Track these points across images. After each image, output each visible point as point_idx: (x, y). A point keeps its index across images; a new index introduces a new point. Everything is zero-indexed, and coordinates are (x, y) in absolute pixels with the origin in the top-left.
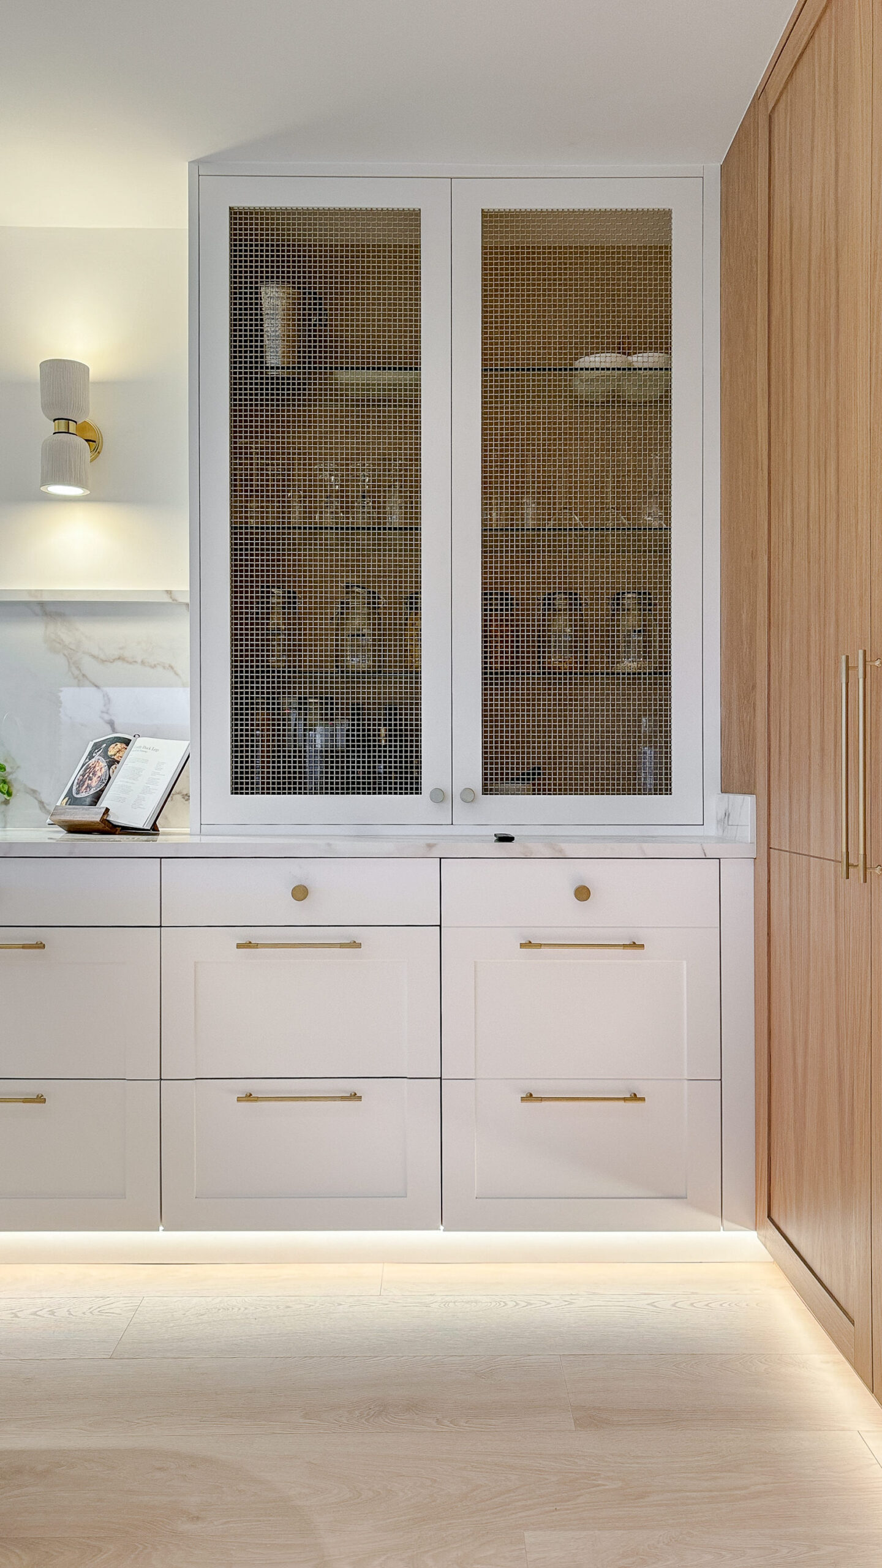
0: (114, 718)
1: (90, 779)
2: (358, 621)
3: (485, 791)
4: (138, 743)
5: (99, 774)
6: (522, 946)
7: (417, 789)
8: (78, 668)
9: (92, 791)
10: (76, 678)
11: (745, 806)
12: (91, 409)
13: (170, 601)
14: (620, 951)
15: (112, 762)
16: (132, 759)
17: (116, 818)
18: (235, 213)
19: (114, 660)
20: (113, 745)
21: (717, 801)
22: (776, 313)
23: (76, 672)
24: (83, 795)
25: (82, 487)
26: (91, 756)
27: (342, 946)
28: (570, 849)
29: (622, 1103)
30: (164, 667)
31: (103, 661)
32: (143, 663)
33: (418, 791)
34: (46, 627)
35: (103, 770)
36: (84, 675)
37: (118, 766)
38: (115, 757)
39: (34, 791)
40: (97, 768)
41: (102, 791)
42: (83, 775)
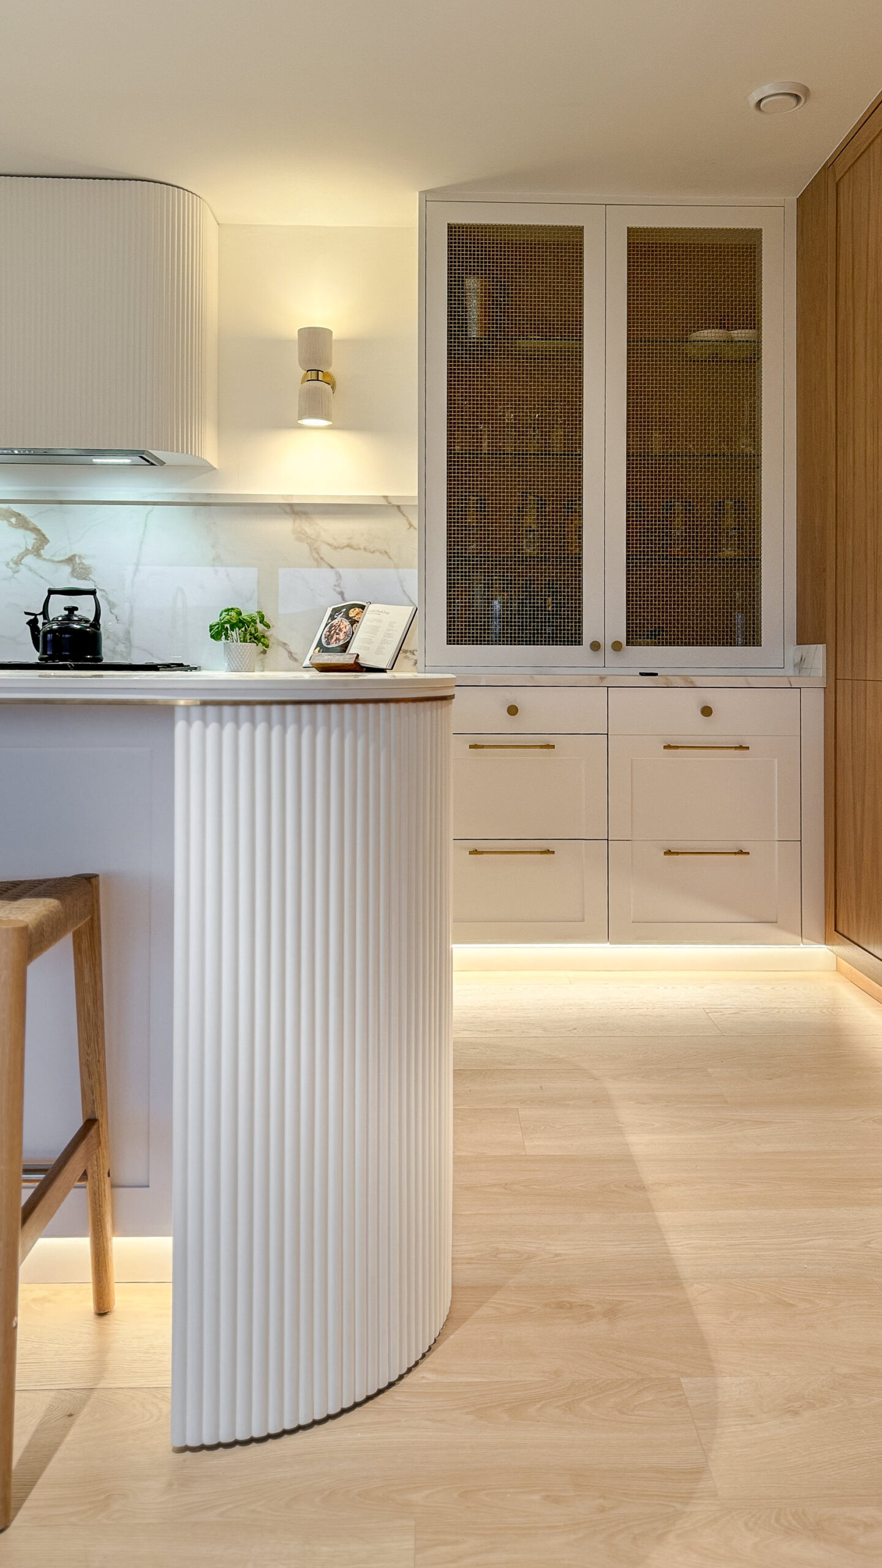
0: (343, 590)
1: (338, 634)
2: (531, 520)
3: (628, 644)
4: (371, 608)
5: (344, 630)
6: (665, 747)
7: (579, 641)
8: (318, 553)
9: (341, 643)
10: (316, 560)
11: (817, 653)
12: (333, 362)
13: (386, 503)
14: (733, 751)
15: (353, 622)
16: (368, 620)
17: (365, 661)
18: (452, 228)
19: (344, 547)
20: (353, 610)
21: (794, 652)
22: (841, 318)
23: (316, 556)
24: (334, 645)
25: (328, 419)
26: (332, 617)
27: (542, 747)
28: (699, 682)
29: (733, 856)
30: (381, 553)
31: (336, 548)
32: (365, 549)
33: (580, 643)
34: (294, 522)
35: (347, 628)
36: (322, 558)
37: (358, 624)
38: (356, 618)
39: (285, 644)
40: (341, 627)
41: (349, 642)
42: (330, 632)
